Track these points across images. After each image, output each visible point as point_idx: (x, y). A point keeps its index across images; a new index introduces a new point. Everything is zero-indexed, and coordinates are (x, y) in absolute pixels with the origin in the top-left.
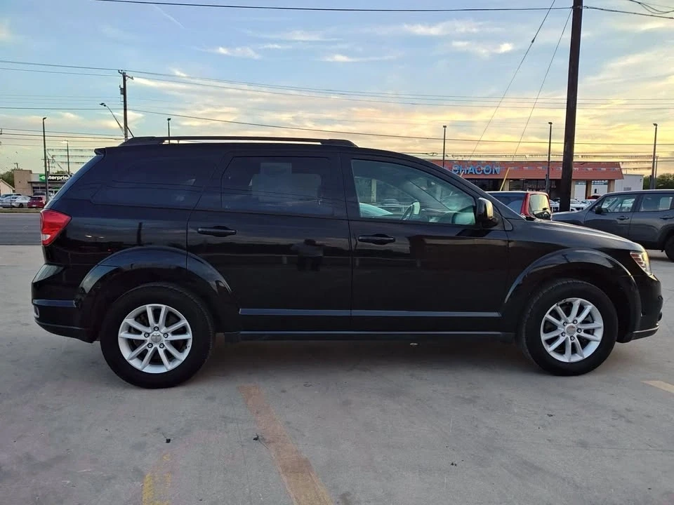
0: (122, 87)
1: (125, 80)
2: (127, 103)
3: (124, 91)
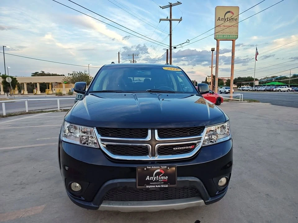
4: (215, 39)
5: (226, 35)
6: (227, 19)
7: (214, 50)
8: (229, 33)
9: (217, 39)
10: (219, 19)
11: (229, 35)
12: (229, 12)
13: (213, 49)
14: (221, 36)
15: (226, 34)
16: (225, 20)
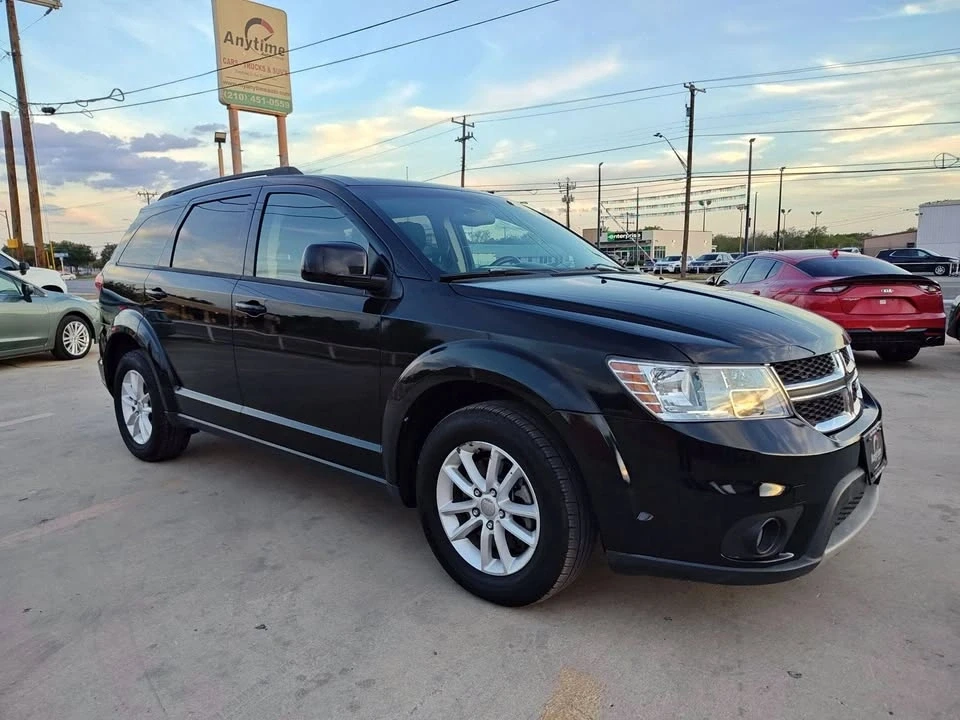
0: (689, 106)
1: (693, 95)
2: (694, 127)
3: (690, 112)
4: (223, 103)
5: (256, 95)
6: (253, 43)
7: (224, 141)
8: (265, 90)
9: (228, 105)
10: (228, 37)
11: (268, 98)
12: (256, 21)
13: (222, 136)
14: (241, 98)
15: (256, 92)
16: (249, 46)
